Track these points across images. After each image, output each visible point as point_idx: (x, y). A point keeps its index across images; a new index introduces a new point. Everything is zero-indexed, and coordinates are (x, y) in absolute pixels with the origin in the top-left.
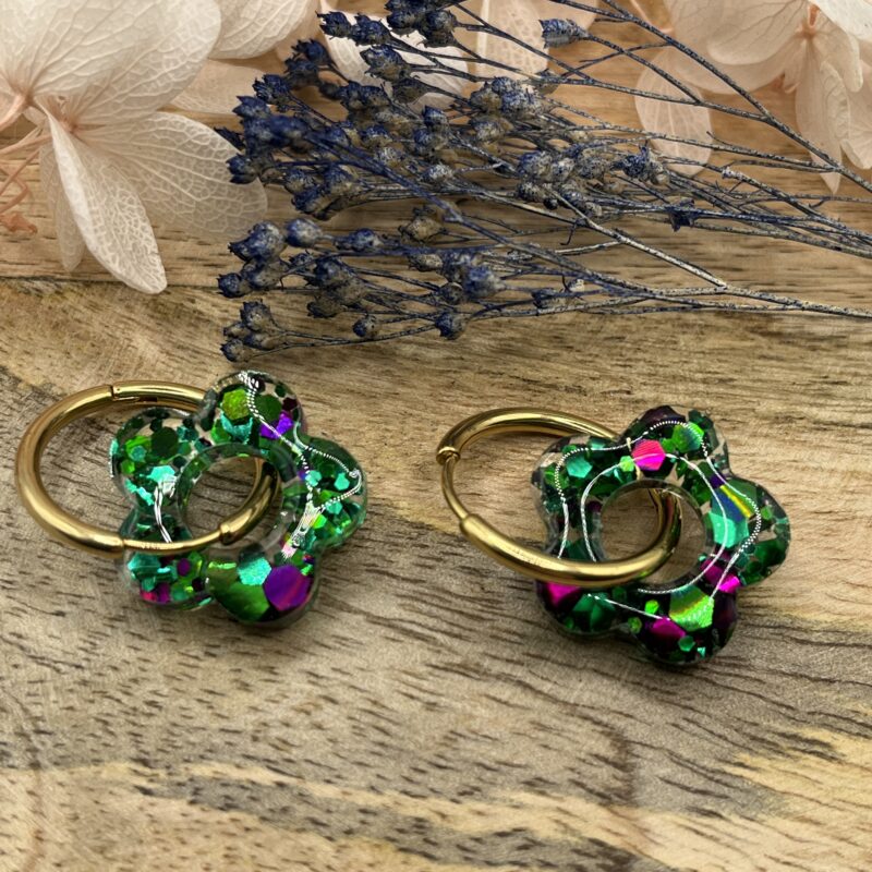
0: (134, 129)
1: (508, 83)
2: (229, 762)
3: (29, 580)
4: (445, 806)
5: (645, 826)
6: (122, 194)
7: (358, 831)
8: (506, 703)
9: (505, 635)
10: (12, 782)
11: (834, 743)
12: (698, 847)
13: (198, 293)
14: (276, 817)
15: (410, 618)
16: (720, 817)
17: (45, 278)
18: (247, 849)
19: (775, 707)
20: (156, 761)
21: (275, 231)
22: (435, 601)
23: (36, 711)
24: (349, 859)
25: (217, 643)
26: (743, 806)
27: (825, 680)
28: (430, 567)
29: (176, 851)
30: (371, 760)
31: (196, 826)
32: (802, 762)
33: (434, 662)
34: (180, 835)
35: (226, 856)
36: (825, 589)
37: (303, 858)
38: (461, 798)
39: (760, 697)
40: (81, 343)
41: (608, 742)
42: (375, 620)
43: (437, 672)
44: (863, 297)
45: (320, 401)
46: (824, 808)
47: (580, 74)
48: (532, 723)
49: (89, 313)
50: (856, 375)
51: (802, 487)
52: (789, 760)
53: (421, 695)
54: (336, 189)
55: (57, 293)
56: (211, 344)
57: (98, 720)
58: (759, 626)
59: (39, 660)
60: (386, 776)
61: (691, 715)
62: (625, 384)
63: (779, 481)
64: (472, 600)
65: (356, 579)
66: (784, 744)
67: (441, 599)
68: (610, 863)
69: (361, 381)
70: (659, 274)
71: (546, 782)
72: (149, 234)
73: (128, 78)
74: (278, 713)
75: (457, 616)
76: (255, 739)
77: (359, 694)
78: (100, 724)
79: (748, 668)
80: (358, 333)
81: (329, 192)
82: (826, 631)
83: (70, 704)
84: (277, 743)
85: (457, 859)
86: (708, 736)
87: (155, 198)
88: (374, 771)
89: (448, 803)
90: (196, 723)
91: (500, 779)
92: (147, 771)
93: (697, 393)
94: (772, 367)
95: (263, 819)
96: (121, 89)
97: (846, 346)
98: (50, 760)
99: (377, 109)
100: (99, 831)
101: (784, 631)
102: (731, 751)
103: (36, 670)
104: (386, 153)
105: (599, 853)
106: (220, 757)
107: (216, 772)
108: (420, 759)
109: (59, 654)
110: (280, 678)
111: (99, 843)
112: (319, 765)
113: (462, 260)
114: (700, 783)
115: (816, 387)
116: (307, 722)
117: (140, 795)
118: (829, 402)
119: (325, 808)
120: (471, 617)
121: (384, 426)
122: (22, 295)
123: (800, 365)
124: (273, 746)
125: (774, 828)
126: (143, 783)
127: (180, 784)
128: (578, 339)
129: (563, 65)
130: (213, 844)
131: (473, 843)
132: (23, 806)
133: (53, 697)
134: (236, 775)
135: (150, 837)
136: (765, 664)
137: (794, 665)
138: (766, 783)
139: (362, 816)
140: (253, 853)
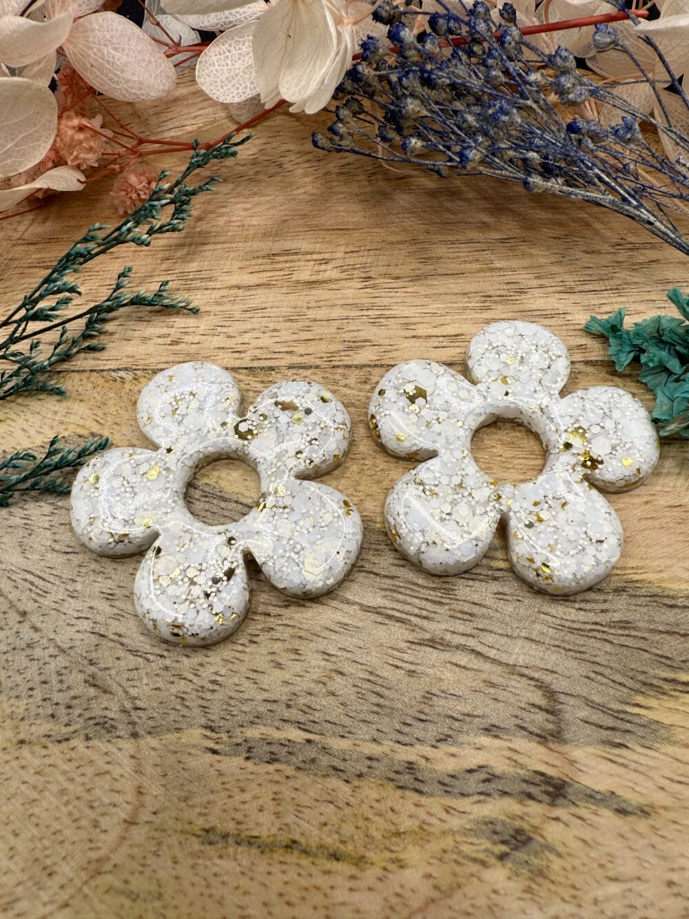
2: (270, 726)
4: (427, 750)
5: (573, 759)
7: (367, 774)
8: (464, 667)
9: (459, 615)
10: (120, 749)
12: (612, 772)
14: (307, 766)
15: (391, 606)
16: (627, 747)
17: (126, 369)
18: (288, 793)
19: (659, 659)
20: (220, 727)
22: (408, 592)
23: (133, 692)
24: (362, 796)
25: (257, 633)
26: (643, 737)
28: (402, 566)
29: (237, 798)
30: (370, 717)
31: (251, 777)
32: (682, 700)
34: (241, 785)
35: (274, 799)
36: (683, 564)
37: (329, 798)
38: (439, 744)
39: (646, 651)
41: (540, 693)
42: (366, 609)
43: (414, 647)
48: (485, 682)
52: (671, 698)
53: (404, 665)
55: (135, 379)
57: (177, 697)
58: (639, 596)
59: (134, 652)
60: (384, 730)
61: (598, 669)
64: (434, 589)
66: (666, 686)
67: (412, 590)
68: (551, 789)
71: (498, 727)
74: (304, 685)
75: (424, 602)
76: (289, 706)
77: (359, 667)
78: (179, 700)
79: (635, 629)
82: (687, 597)
83: (157, 685)
84: (304, 708)
85: (440, 792)
86: (611, 684)
88: (374, 727)
89: (429, 749)
90: (246, 696)
91: (465, 727)
92: (214, 735)
95: (299, 768)
98: (145, 730)
100: (182, 784)
101: (657, 599)
102: (629, 696)
103: (133, 661)
105: (542, 782)
106: (265, 722)
107: (262, 734)
108: (407, 715)
109: (148, 647)
110: (302, 658)
111: (183, 794)
112: (335, 724)
116: (324, 691)
117: (210, 755)
120: (435, 602)
121: (362, 462)
122: (111, 382)
124: (302, 711)
125: (667, 754)
126: (212, 745)
127: (237, 745)
130: (264, 790)
131: (450, 779)
132: (128, 766)
133: (145, 681)
134: (277, 735)
135: (220, 787)
136: (647, 625)
137: (667, 624)
138: (656, 718)
139: (368, 762)
140: (293, 795)
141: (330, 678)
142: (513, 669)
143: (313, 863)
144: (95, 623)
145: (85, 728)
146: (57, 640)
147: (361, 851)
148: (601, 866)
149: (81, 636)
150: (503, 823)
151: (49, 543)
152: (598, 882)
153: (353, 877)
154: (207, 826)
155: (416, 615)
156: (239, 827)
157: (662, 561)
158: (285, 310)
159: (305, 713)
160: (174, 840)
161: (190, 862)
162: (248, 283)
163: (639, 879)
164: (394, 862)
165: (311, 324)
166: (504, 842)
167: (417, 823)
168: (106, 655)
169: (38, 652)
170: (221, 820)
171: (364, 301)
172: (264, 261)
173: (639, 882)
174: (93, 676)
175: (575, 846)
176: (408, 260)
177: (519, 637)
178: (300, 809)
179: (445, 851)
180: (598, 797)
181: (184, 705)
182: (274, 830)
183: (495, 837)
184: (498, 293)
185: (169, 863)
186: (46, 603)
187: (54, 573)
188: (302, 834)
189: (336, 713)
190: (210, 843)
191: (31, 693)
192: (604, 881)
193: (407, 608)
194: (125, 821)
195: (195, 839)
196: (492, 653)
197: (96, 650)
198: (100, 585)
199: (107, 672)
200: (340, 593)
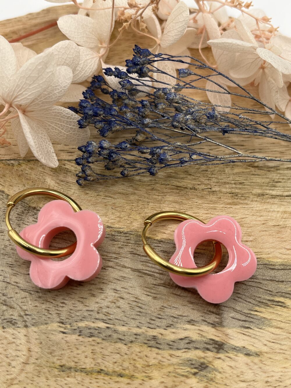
0: (45, 112)
1: (167, 90)
2: (90, 321)
3: (18, 263)
4: (162, 331)
5: (227, 333)
6: (42, 133)
7: (134, 341)
8: (179, 295)
10: (19, 332)
11: (285, 302)
12: (244, 339)
13: (66, 162)
14: (107, 338)
15: (146, 269)
16: (251, 328)
17: (14, 160)
18: (99, 350)
19: (266, 291)
20: (66, 322)
21: (95, 144)
23: (25, 308)
24: (132, 351)
26: (258, 324)
27: (281, 281)
29: (75, 352)
30: (136, 317)
31: (81, 343)
32: (275, 309)
33: (154, 283)
34: (76, 346)
35: (92, 352)
36: (278, 251)
37: (117, 351)
38: (167, 328)
39: (261, 288)
40: (28, 181)
42: (134, 270)
43: (156, 286)
44: (283, 153)
45: (110, 197)
46: (283, 323)
47: (190, 85)
48: (188, 302)
49: (30, 171)
50: (283, 179)
51: (269, 218)
52: (271, 308)
53: (151, 294)
54: (114, 129)
55: (19, 164)
56: (73, 180)
57: (45, 310)
59: (24, 290)
60: (142, 322)
61: (239, 296)
62: (209, 186)
63: (261, 216)
65: (127, 257)
66: (269, 303)
68: (217, 346)
69: (123, 189)
70: (217, 148)
71: (194, 321)
72: (51, 146)
73: (42, 95)
74: (105, 303)
76: (98, 313)
77: (131, 295)
78: (46, 311)
79: (256, 279)
80: (122, 175)
81: (111, 130)
82: (280, 265)
83: (36, 305)
84: (105, 313)
85: (167, 348)
86: (245, 302)
87: (52, 133)
88: (138, 321)
89: (163, 330)
90: (78, 309)
91: (179, 321)
92: (63, 326)
93: (232, 188)
94: (256, 178)
95: (103, 339)
96: (40, 99)
97: (279, 170)
98: (31, 324)
99: (124, 100)
100: (49, 347)
101: (266, 266)
102: (252, 307)
103: (23, 294)
104: (128, 115)
105: (213, 343)
106: (87, 319)
107: (86, 325)
108: (153, 316)
109: (31, 288)
111: (49, 351)
112: (120, 320)
113: (157, 151)
114: (244, 318)
115: (271, 184)
116: (115, 306)
117: (62, 334)
118: (275, 188)
119: (123, 334)
121: (131, 204)
122: (7, 166)
123: (265, 176)
124: (105, 315)
125: (268, 331)
126: (62, 330)
127: (75, 330)
128: (193, 171)
129: (184, 82)
130: (87, 349)
131: (172, 343)
132: (23, 340)
133: (30, 303)
134: (93, 325)
135: (66, 348)
136: (261, 277)
137: (271, 277)
138: (264, 316)
139: (135, 336)
140: (101, 351)
141: (117, 300)
143: (110, 378)
144: (4, 277)
145: (2, 324)
147: (132, 373)
148: (238, 376)
150: (196, 360)
152: (236, 382)
153: (128, 384)
154: (62, 364)
155: (157, 273)
156: (76, 364)
157: (269, 249)
159: (106, 315)
160: (46, 370)
161: (54, 379)
163: (254, 381)
164: (147, 377)
166: (195, 368)
167: (157, 361)
168: (10, 292)
170: (68, 361)
173: (254, 382)
175: (227, 369)
178: (104, 356)
179: (170, 372)
180: (238, 349)
181: (49, 313)
182: (92, 365)
183: (192, 366)
185: (45, 380)
188: (105, 367)
189: (120, 315)
190: (63, 371)
192: (239, 382)
193: (153, 270)
194: (23, 363)
195: (56, 370)
197: (6, 289)
198: (6, 260)
199: (11, 299)
200: (122, 264)
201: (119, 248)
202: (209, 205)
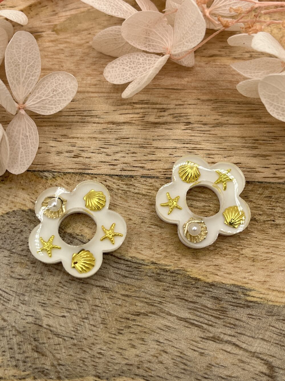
141: (160, 354)
142: (254, 355)
144: (36, 319)
145: (33, 373)
146: (16, 326)
149: (29, 325)
151: (9, 272)
155: (206, 324)
158: (140, 141)
159: (147, 371)
162: (119, 121)
165: (154, 150)
168: (42, 337)
169: (7, 333)
171: (185, 138)
172: (128, 107)
174: (37, 347)
176: (213, 112)
177: (258, 338)
181: (84, 364)
184: (263, 138)
186: (9, 306)
187: (12, 289)
191: (4, 353)
193: (201, 320)
196: (244, 346)
197: (37, 333)
198: (38, 298)
199: (44, 345)
200: (166, 310)
201: (164, 290)
202: (270, 242)
